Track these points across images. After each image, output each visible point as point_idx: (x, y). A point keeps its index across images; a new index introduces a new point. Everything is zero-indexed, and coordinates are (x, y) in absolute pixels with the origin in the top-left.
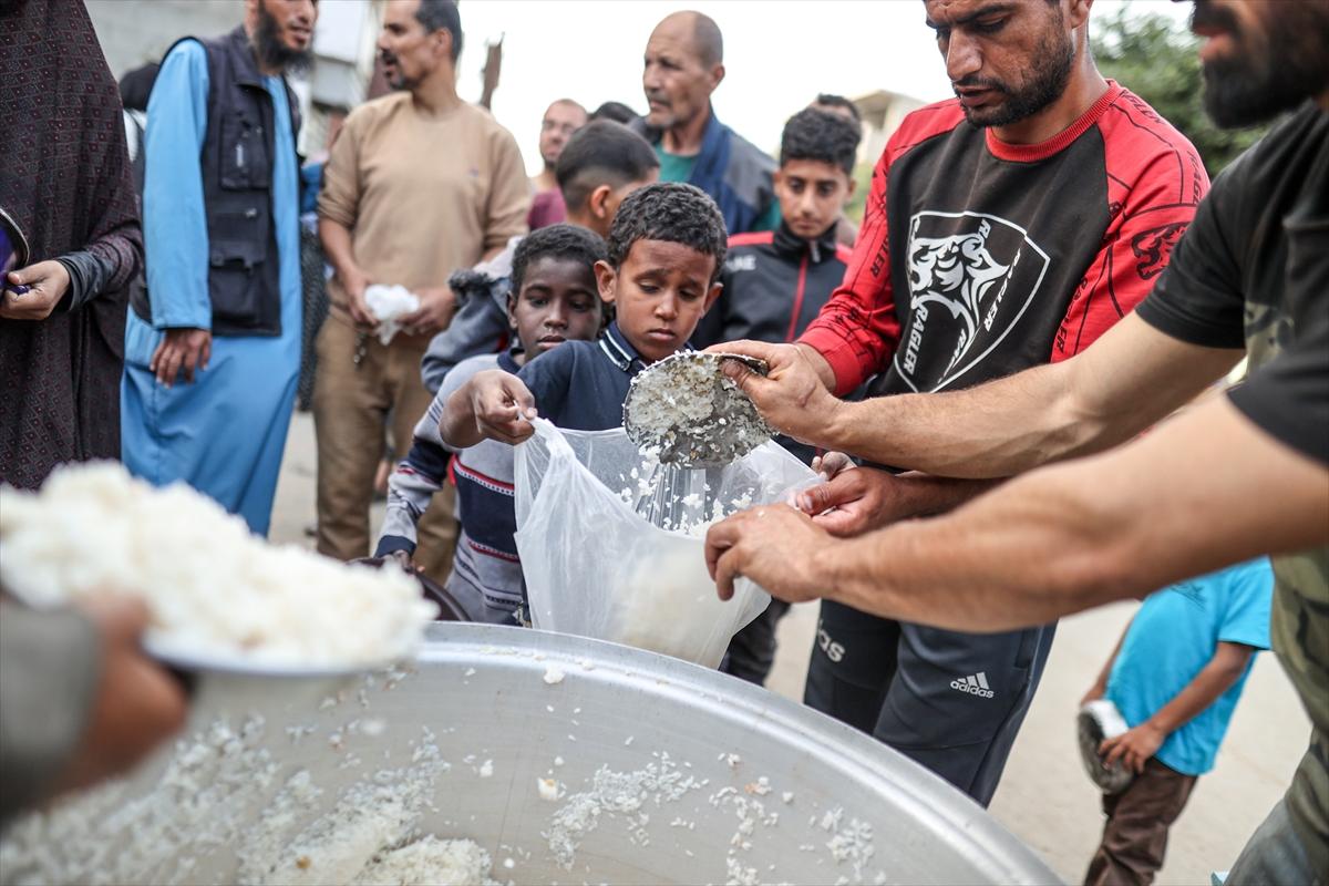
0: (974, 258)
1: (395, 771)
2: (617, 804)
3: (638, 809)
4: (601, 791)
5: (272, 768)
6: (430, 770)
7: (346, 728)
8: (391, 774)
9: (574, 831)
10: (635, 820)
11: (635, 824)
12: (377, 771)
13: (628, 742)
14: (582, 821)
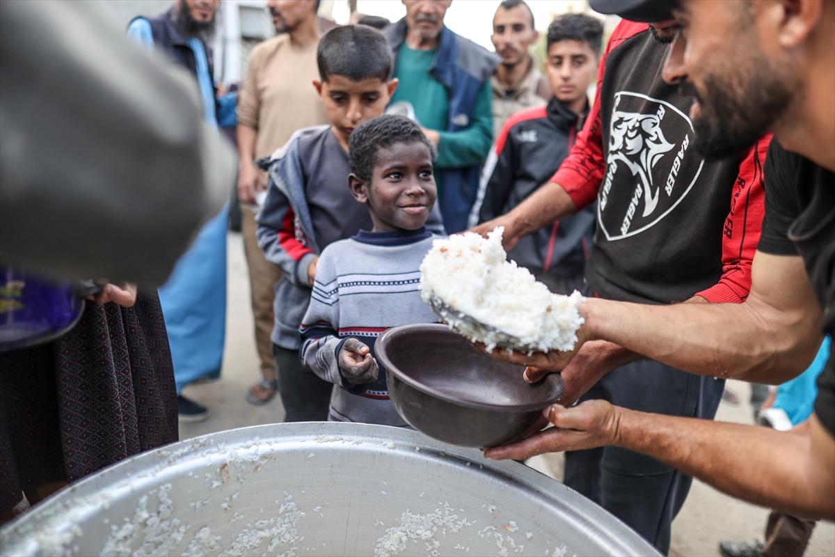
0: (652, 134)
1: (269, 520)
2: (418, 535)
3: (432, 538)
4: (406, 527)
5: (182, 529)
6: (292, 518)
7: (231, 498)
8: (266, 522)
9: (392, 551)
10: (430, 545)
11: (431, 547)
12: (257, 521)
13: (421, 496)
14: (396, 545)
